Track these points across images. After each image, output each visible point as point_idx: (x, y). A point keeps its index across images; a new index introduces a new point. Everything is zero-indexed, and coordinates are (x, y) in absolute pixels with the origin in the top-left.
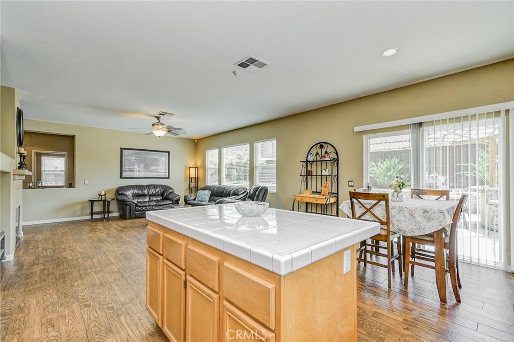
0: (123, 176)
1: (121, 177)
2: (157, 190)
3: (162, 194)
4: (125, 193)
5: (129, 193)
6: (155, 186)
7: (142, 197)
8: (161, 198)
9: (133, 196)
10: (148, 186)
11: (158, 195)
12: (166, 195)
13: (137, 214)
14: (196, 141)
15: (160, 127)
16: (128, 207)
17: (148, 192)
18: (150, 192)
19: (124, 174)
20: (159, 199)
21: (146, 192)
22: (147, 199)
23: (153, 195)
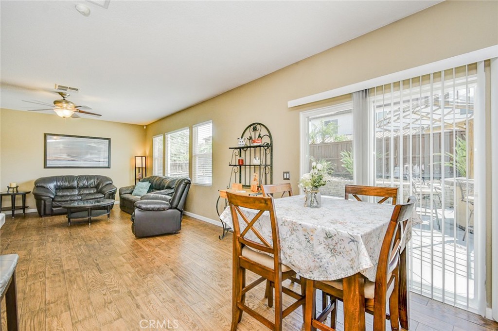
0: (48, 166)
1: (45, 167)
2: (90, 182)
3: (97, 187)
4: (45, 185)
5: (52, 186)
6: (88, 178)
7: (69, 190)
8: (96, 191)
9: (56, 189)
10: (80, 178)
11: (91, 188)
12: (102, 188)
13: (56, 210)
14: (145, 127)
15: (65, 105)
16: (43, 201)
17: (78, 184)
18: (81, 184)
19: (49, 164)
20: (92, 192)
21: (75, 183)
22: (77, 192)
23: (85, 188)
